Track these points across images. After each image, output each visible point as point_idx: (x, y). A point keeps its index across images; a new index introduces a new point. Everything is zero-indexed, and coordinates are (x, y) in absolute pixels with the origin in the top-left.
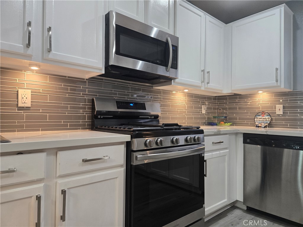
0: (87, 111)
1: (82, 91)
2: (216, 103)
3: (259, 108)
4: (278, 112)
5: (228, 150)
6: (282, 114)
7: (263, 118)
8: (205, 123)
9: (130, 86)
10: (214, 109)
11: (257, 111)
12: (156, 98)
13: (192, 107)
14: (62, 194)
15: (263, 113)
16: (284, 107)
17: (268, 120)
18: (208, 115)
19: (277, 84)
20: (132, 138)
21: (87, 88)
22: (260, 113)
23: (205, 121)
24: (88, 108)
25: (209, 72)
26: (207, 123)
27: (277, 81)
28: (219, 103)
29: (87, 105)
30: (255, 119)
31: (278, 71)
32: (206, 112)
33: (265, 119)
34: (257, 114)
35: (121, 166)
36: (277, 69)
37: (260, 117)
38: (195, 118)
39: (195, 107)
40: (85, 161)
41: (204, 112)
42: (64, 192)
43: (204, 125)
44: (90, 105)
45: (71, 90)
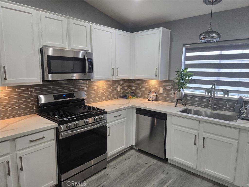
0: (34, 103)
1: (30, 91)
2: (129, 83)
3: (151, 88)
4: (160, 92)
5: (126, 118)
6: (162, 93)
7: (153, 95)
8: (120, 96)
9: (63, 82)
10: (127, 86)
11: (150, 90)
12: (83, 87)
13: (110, 88)
14: (20, 158)
15: (153, 92)
16: (163, 89)
17: (155, 96)
18: (122, 91)
19: (156, 77)
20: (58, 125)
21: (33, 89)
22: (152, 92)
23: (120, 95)
24: (35, 101)
25: (118, 68)
26: (122, 96)
27: (156, 76)
28: (131, 83)
29: (34, 99)
30: (149, 95)
31: (157, 70)
32: (121, 90)
33: (154, 95)
34: (150, 93)
35: (54, 140)
36: (156, 69)
37: (151, 94)
38: (113, 95)
39: (113, 88)
40: (31, 141)
41: (119, 89)
42: (21, 158)
43: (119, 98)
44: (36, 99)
45: (22, 92)
